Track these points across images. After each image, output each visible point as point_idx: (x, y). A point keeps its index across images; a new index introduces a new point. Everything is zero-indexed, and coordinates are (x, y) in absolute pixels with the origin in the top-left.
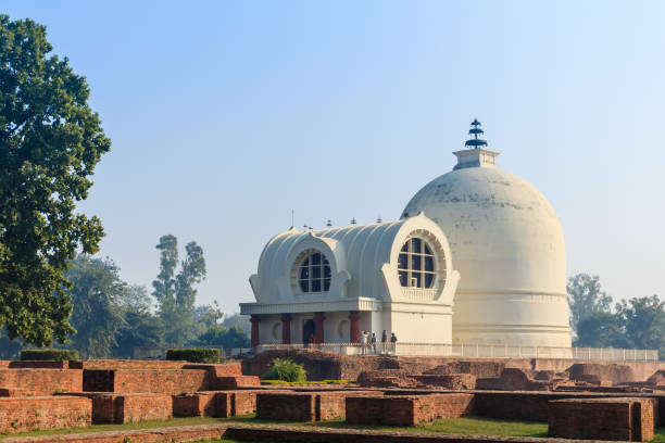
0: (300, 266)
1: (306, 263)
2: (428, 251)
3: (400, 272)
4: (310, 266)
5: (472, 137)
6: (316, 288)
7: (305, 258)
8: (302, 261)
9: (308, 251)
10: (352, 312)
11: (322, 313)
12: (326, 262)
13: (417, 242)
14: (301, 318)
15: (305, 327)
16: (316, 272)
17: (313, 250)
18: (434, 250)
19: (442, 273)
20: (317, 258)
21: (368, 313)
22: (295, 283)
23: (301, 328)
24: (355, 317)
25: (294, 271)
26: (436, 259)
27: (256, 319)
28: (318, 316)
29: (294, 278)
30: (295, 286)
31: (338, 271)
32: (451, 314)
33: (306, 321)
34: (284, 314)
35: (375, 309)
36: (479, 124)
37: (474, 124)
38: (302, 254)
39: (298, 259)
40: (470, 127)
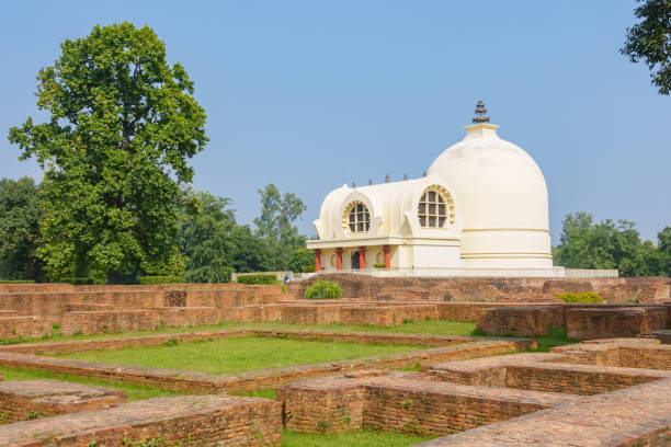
0: (349, 214)
1: (353, 211)
2: (441, 200)
3: (420, 217)
4: (356, 213)
5: (478, 116)
6: (361, 229)
7: (352, 207)
8: (351, 210)
9: (354, 202)
10: (385, 246)
11: (364, 247)
12: (367, 210)
13: (432, 194)
14: (350, 251)
15: (353, 257)
16: (360, 216)
17: (357, 201)
18: (445, 199)
19: (452, 216)
20: (360, 207)
21: (396, 246)
22: (346, 225)
23: (350, 258)
24: (387, 249)
25: (344, 217)
26: (448, 206)
27: (318, 252)
28: (361, 250)
29: (345, 222)
30: (346, 228)
31: (375, 217)
32: (459, 246)
33: (353, 254)
34: (338, 248)
35: (403, 244)
36: (483, 106)
37: (478, 106)
38: (350, 205)
39: (347, 208)
40: (475, 109)
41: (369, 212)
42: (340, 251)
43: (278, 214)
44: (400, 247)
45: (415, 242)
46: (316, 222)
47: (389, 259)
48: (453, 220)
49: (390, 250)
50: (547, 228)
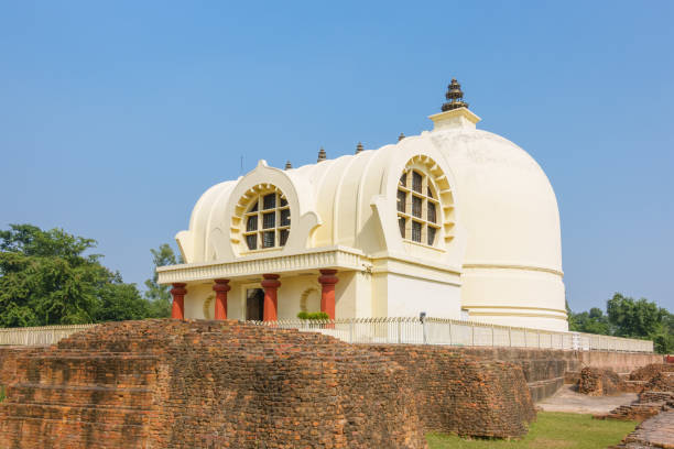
0: (246, 213)
1: (255, 208)
2: (431, 191)
3: (398, 215)
4: (260, 211)
5: (449, 101)
6: (269, 240)
7: (254, 199)
8: (250, 205)
9: (256, 188)
10: (325, 271)
11: (275, 276)
12: (284, 202)
13: (418, 176)
14: (243, 288)
15: (249, 301)
16: (269, 219)
17: (265, 186)
18: (438, 193)
20: (270, 199)
21: (350, 273)
22: (239, 237)
23: (243, 302)
24: (330, 279)
25: (236, 220)
26: (442, 206)
27: (180, 289)
28: (269, 281)
29: (237, 231)
30: (238, 242)
31: (302, 214)
32: (459, 286)
33: (251, 292)
34: (219, 281)
35: (364, 269)
36: (458, 87)
37: (451, 87)
38: (249, 195)
39: (243, 202)
40: (447, 91)
41: (290, 205)
42: (223, 287)
44: (359, 276)
45: (392, 266)
47: (334, 302)
48: (449, 235)
49: (336, 281)
50: (559, 268)
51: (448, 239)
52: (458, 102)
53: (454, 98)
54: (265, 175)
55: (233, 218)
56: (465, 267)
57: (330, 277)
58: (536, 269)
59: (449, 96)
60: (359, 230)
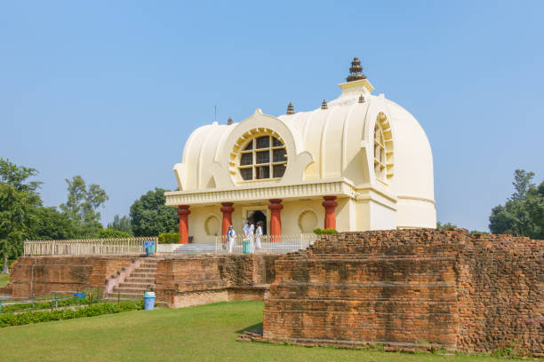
0: (241, 151)
1: (249, 146)
2: (381, 140)
4: (254, 150)
5: (352, 74)
7: (248, 141)
8: (245, 144)
9: (253, 132)
10: (327, 198)
11: (279, 202)
12: (276, 142)
14: (244, 209)
16: (263, 156)
17: (262, 130)
18: (384, 141)
19: (390, 166)
20: (263, 140)
22: (234, 169)
24: (330, 204)
25: (233, 156)
26: (385, 151)
27: (185, 211)
28: (275, 205)
29: (232, 165)
30: (233, 173)
31: (298, 153)
32: (395, 210)
33: (251, 213)
34: (225, 204)
35: (353, 196)
36: (359, 63)
37: (353, 64)
38: (246, 136)
39: (240, 142)
40: (350, 66)
41: (287, 146)
42: (228, 209)
43: (83, 201)
44: (350, 201)
45: (372, 195)
46: (178, 167)
47: (334, 220)
48: (390, 173)
49: (336, 205)
50: (432, 199)
51: (389, 176)
52: (359, 75)
53: (355, 72)
54: (260, 121)
55: (231, 155)
56: (398, 197)
57: (330, 202)
58: (424, 200)
59: (353, 70)
60: (345, 166)
